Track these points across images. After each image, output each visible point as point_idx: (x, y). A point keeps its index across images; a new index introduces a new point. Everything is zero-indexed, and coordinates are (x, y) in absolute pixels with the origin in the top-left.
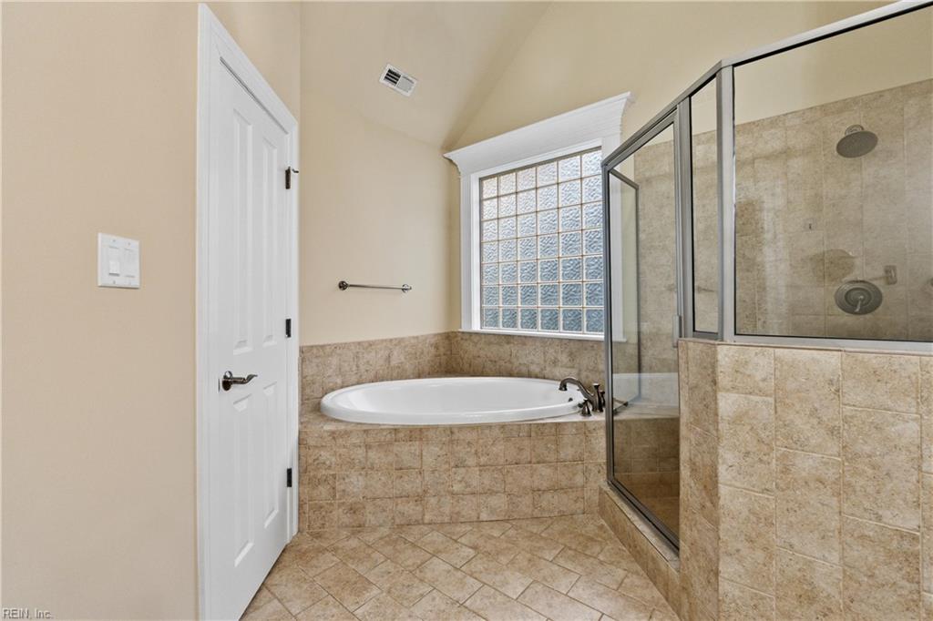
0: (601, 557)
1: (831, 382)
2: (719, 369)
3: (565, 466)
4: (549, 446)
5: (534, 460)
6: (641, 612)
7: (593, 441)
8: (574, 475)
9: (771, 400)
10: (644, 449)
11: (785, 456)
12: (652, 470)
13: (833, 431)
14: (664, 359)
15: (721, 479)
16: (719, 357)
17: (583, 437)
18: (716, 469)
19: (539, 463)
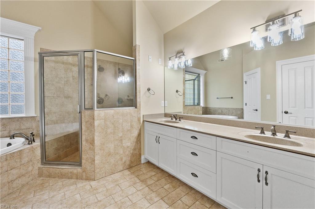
0: (51, 184)
1: (112, 115)
2: (95, 116)
3: (24, 166)
4: (17, 160)
5: (9, 169)
6: (73, 185)
7: (36, 152)
8: (28, 167)
9: (104, 120)
10: (53, 149)
11: (106, 130)
12: (55, 154)
13: (113, 124)
14: (53, 120)
15: (95, 139)
16: (95, 113)
17: (31, 152)
18: (94, 138)
19: (11, 169)
